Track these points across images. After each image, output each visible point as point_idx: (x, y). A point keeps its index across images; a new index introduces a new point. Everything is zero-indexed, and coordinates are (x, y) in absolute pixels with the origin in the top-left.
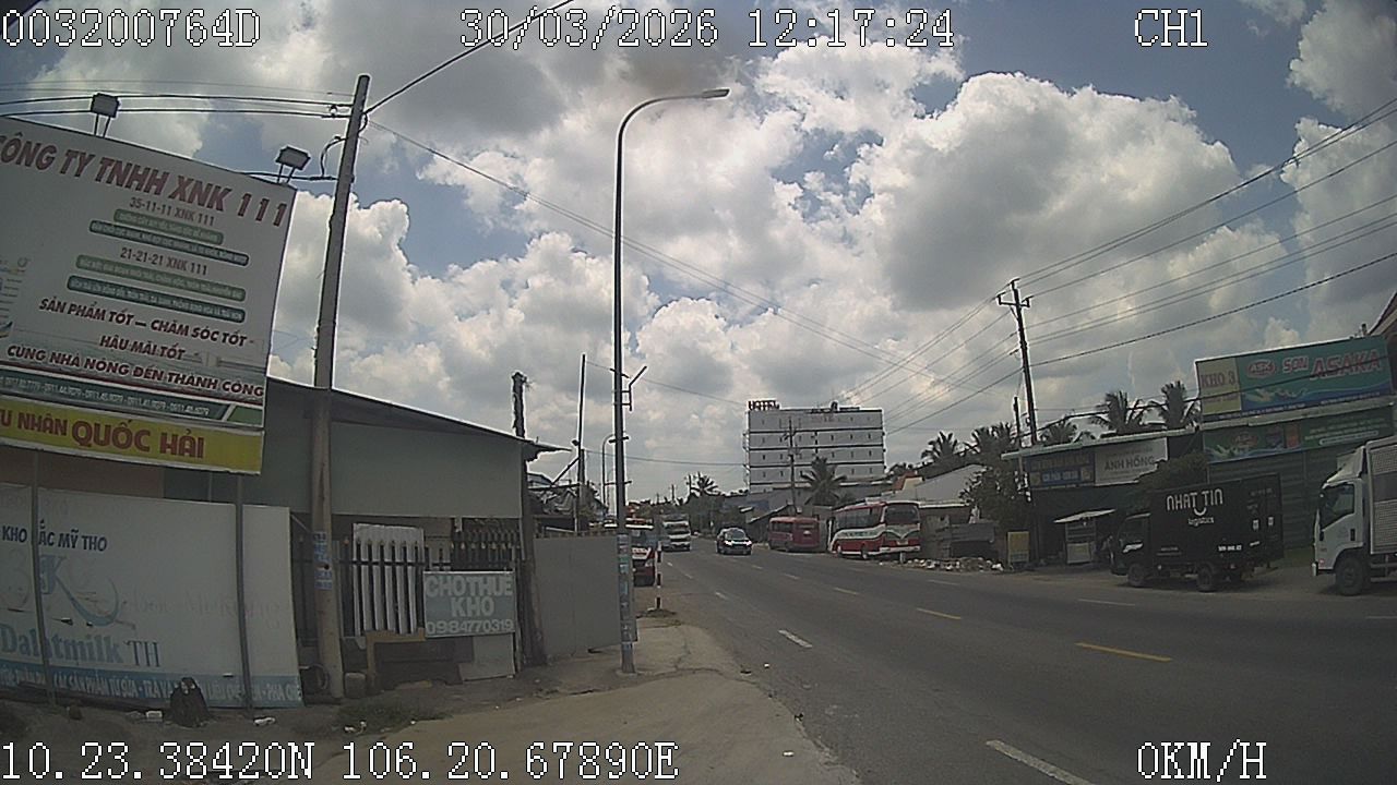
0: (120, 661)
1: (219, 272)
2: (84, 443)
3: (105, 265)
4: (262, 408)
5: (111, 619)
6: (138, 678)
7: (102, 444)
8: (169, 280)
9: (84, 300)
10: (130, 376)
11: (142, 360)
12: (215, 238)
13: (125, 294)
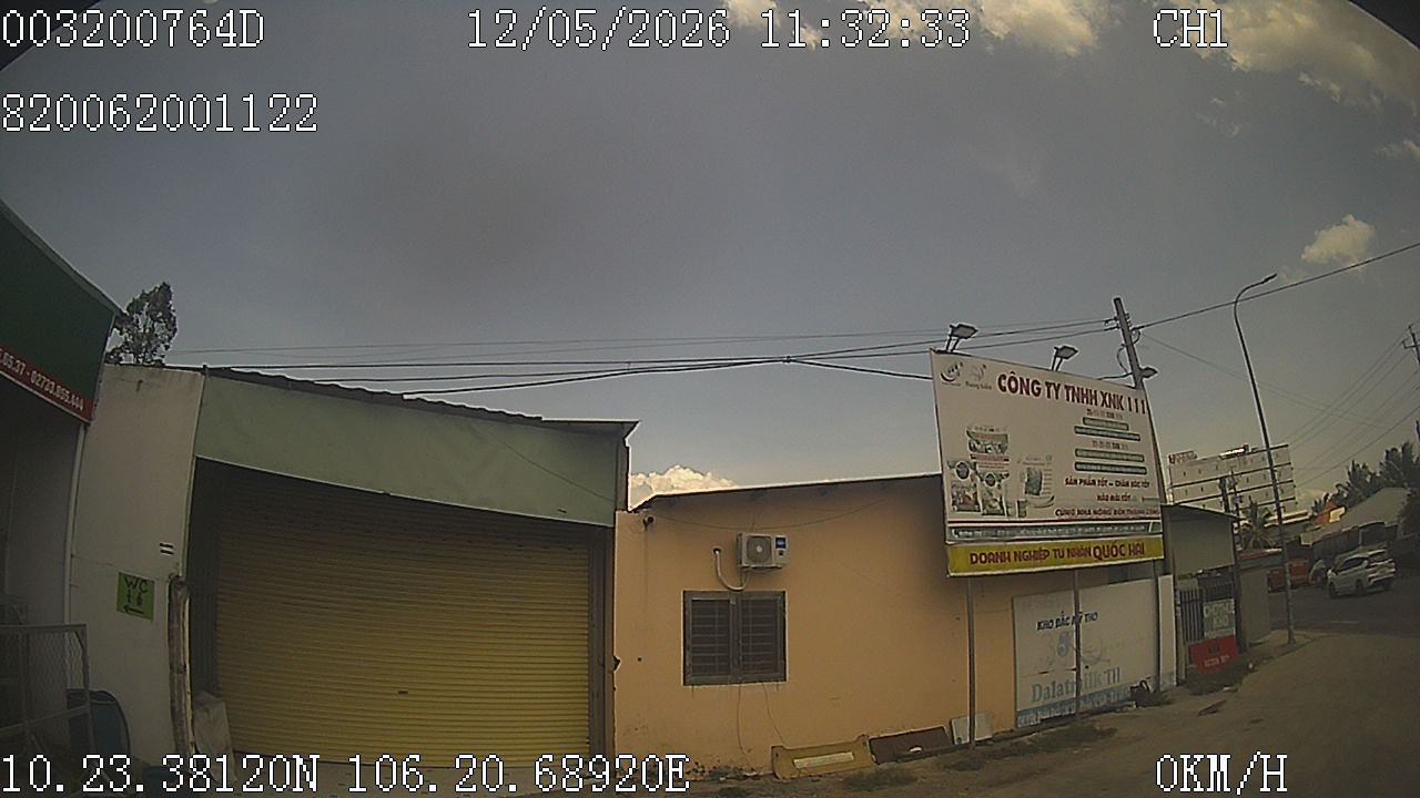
0: (1101, 684)
1: (1131, 447)
2: (1101, 559)
3: (1089, 453)
4: (1160, 521)
5: (1099, 659)
6: (1107, 692)
7: (1107, 557)
8: (1114, 456)
9: (1084, 475)
10: (1112, 516)
11: (1115, 505)
12: (1125, 427)
13: (1102, 468)
